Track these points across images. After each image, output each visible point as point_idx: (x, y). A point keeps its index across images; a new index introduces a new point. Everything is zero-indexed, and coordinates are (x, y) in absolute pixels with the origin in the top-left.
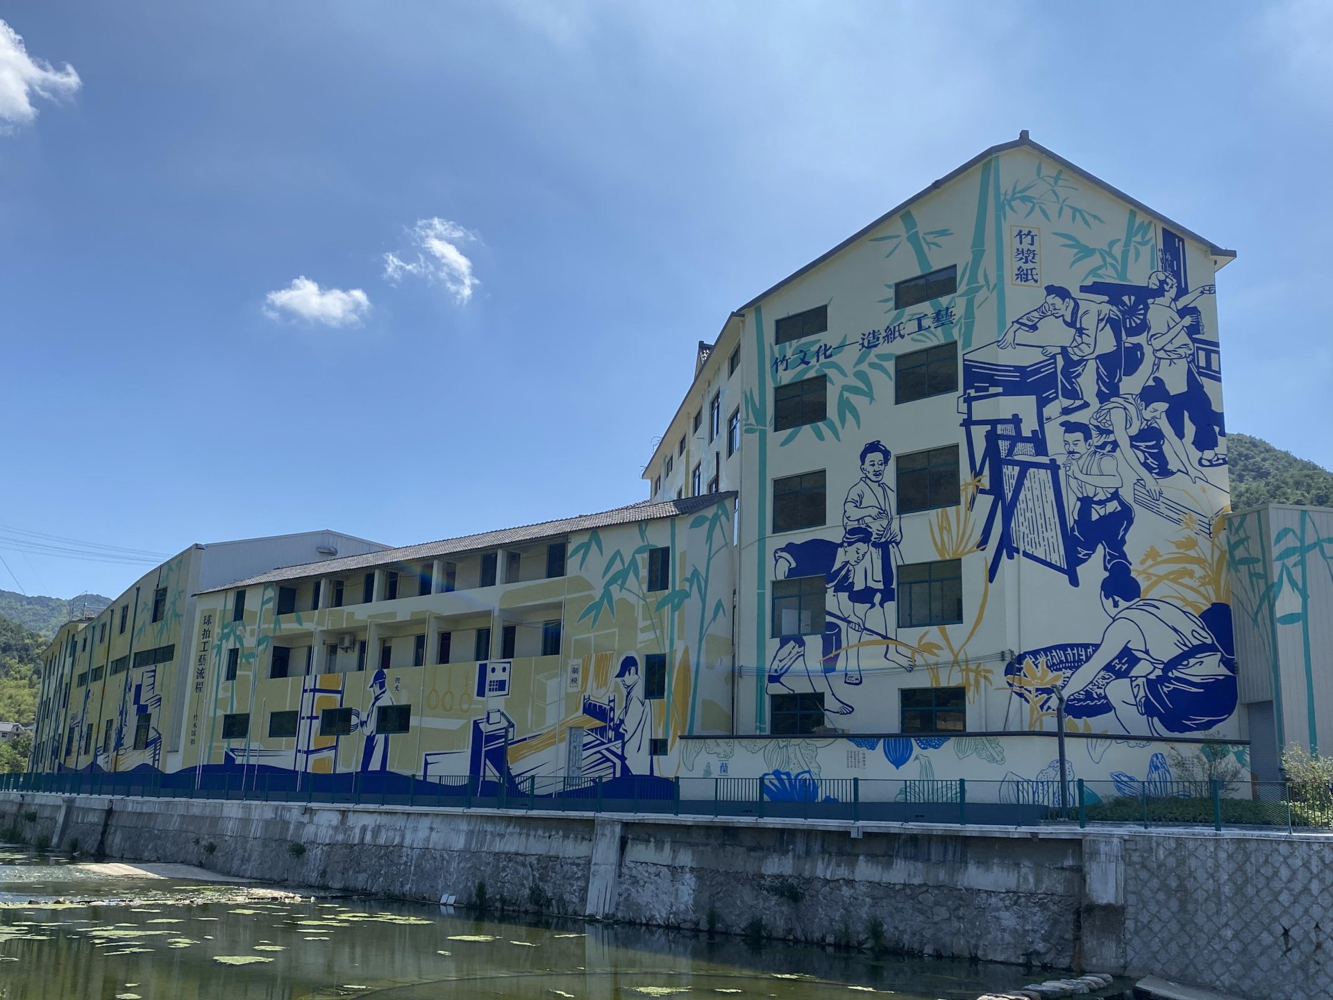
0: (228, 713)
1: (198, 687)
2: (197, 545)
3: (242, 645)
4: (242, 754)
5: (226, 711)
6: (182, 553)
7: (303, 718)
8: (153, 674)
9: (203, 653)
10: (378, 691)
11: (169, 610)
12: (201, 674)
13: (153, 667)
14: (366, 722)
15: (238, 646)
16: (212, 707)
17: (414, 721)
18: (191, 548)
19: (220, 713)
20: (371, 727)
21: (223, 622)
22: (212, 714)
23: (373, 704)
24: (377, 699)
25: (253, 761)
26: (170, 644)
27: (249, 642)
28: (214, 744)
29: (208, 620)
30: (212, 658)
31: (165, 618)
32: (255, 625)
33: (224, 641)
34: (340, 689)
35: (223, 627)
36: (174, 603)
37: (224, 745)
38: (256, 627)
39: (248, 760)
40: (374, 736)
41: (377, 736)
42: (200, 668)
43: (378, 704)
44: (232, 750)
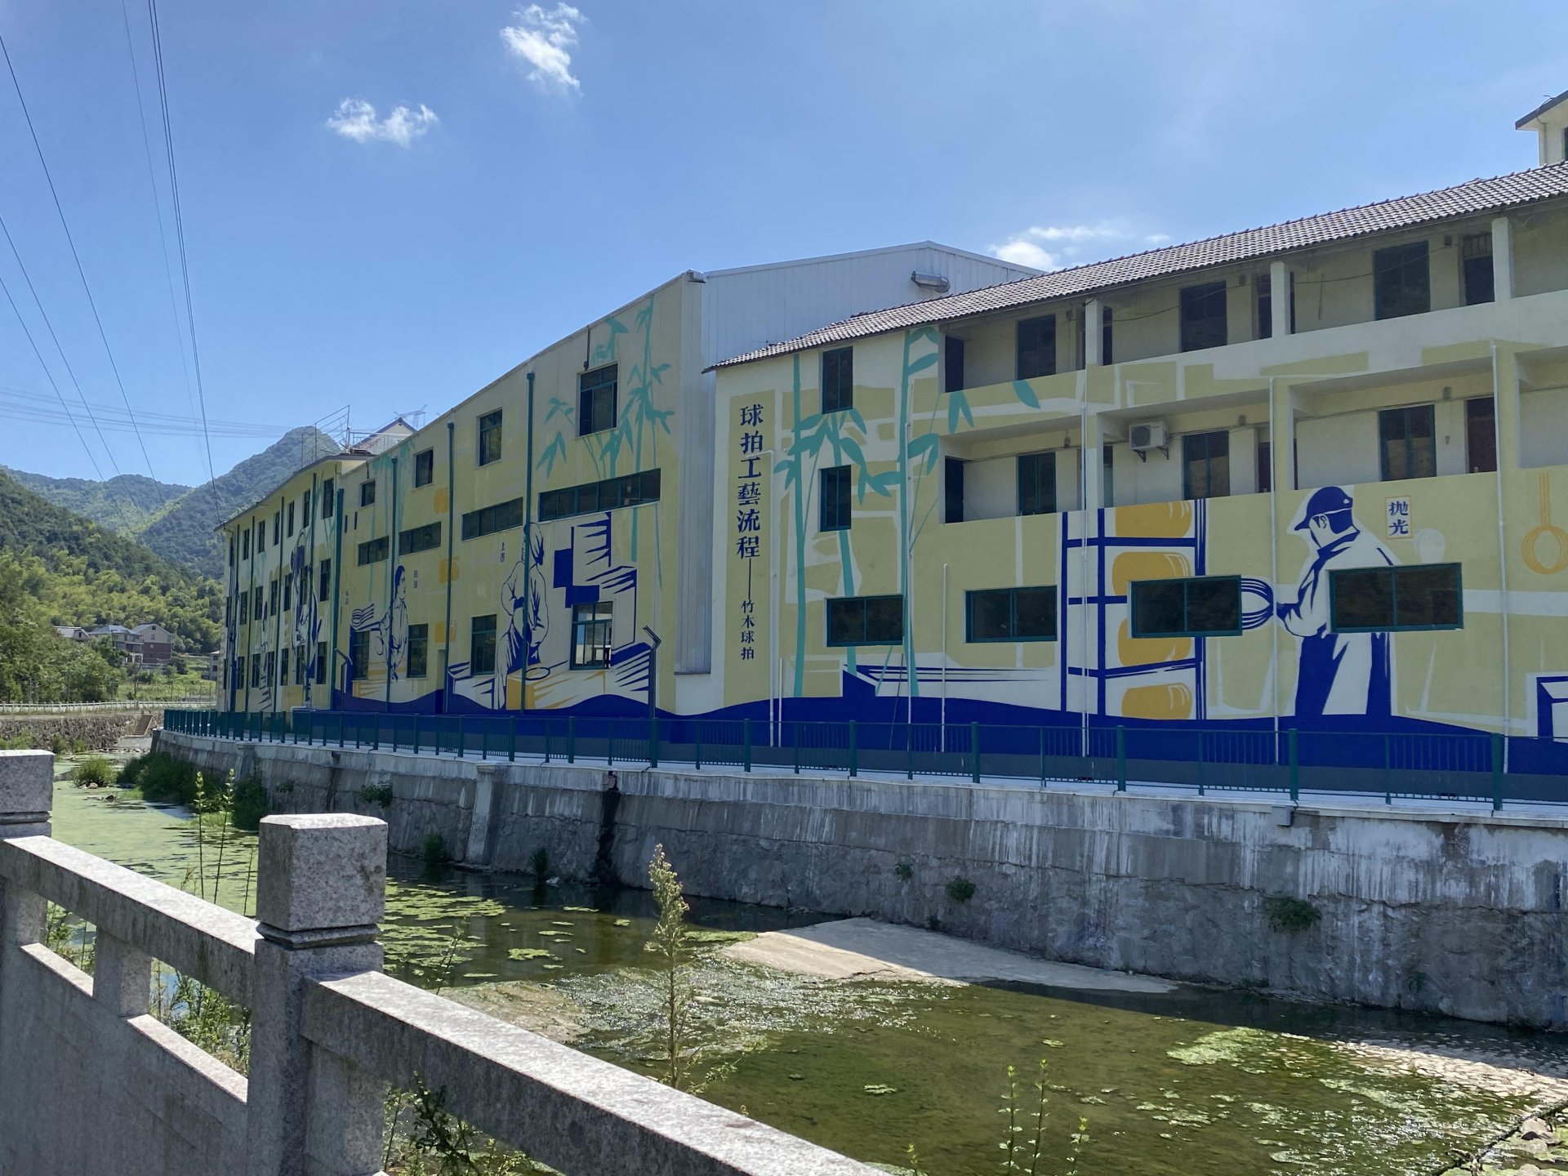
0: (841, 593)
1: (746, 548)
2: (690, 273)
3: (857, 455)
4: (897, 676)
5: (834, 592)
6: (651, 296)
7: (1077, 601)
8: (604, 528)
9: (750, 481)
10: (1327, 536)
11: (629, 405)
12: (749, 521)
13: (601, 516)
14: (1296, 607)
15: (846, 460)
16: (792, 584)
17: (1473, 600)
18: (677, 280)
19: (817, 597)
20: (1316, 615)
21: (797, 413)
22: (792, 597)
23: (1317, 567)
24: (1326, 553)
25: (927, 691)
26: (644, 468)
27: (878, 451)
28: (807, 658)
29: (754, 415)
30: (776, 489)
31: (620, 423)
32: (891, 414)
33: (805, 455)
34: (1190, 534)
35: (799, 426)
36: (642, 392)
37: (840, 660)
38: (896, 420)
39: (914, 688)
40: (1332, 639)
41: (1343, 639)
42: (746, 509)
43: (1332, 564)
44: (864, 669)
